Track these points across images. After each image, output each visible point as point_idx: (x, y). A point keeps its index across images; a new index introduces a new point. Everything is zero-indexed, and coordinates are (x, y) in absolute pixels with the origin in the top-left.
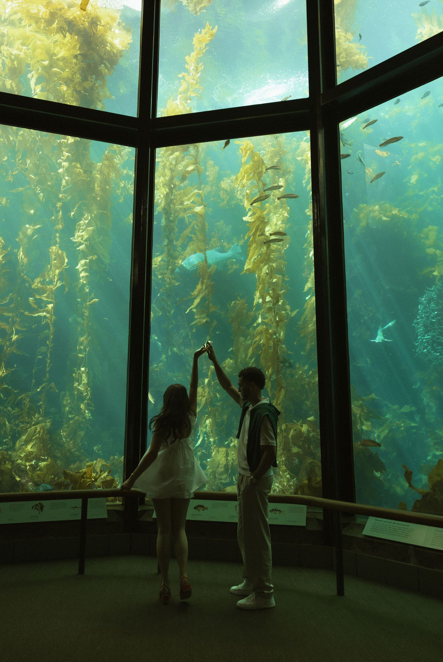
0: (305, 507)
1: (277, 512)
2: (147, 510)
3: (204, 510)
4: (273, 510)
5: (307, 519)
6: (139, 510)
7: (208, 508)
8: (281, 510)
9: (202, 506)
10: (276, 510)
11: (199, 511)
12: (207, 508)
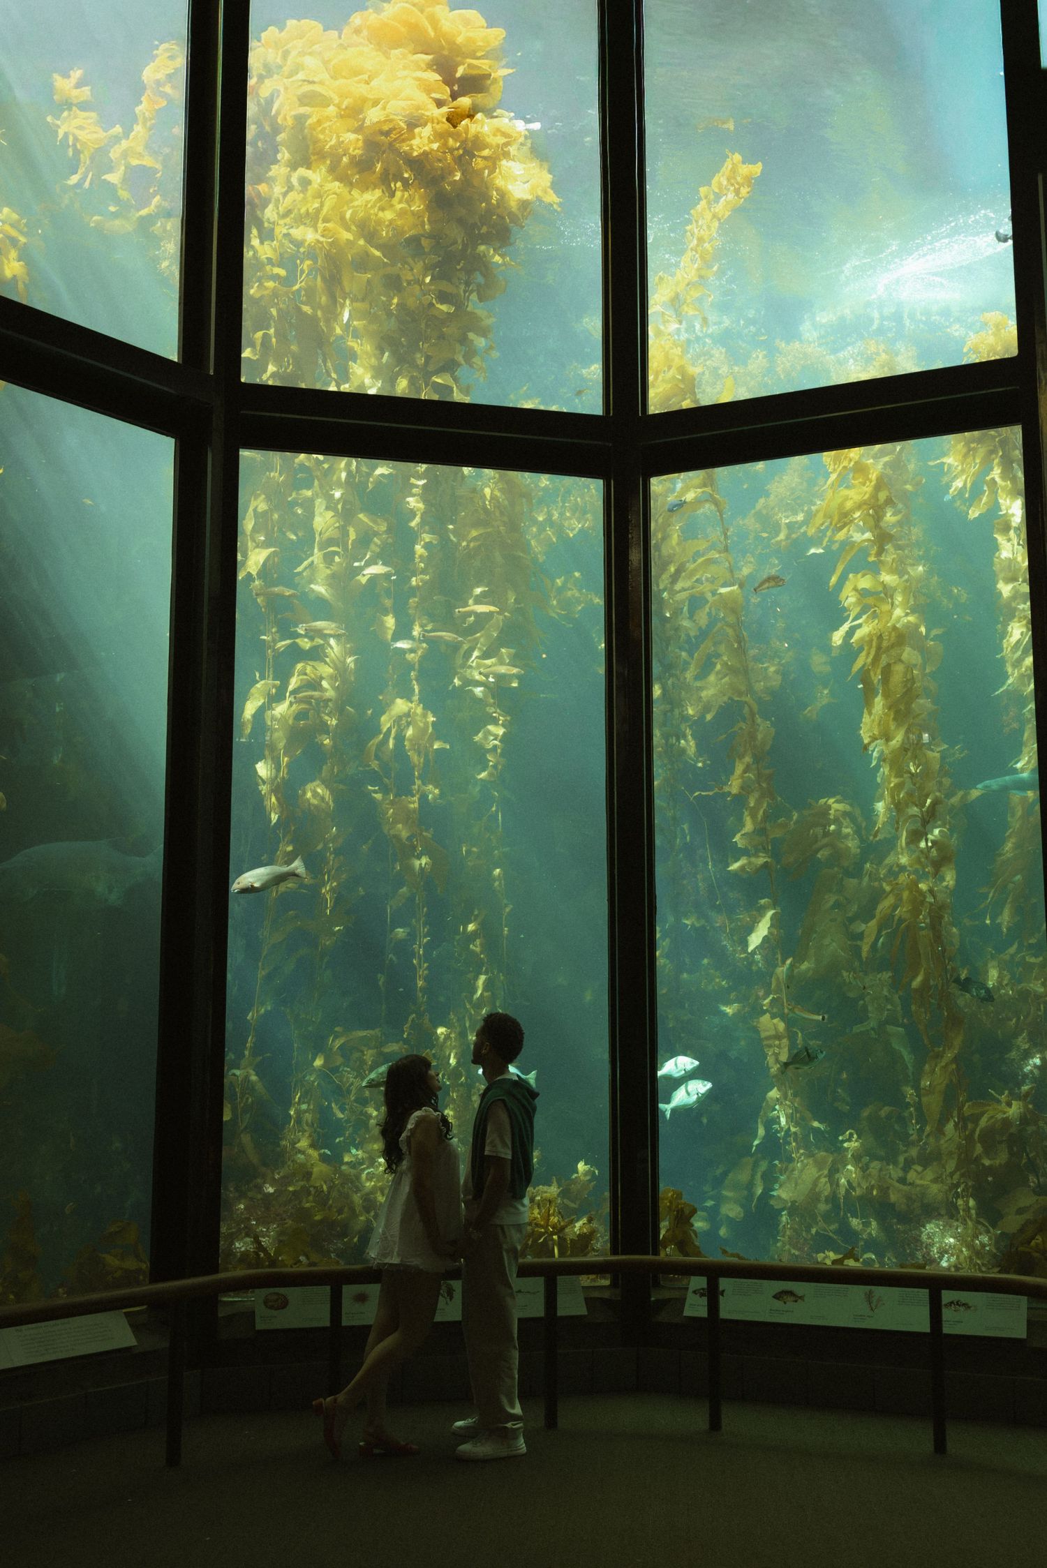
0: (1023, 1300)
1: (962, 1309)
2: (669, 1300)
3: (796, 1301)
4: (952, 1302)
5: (1030, 1324)
6: (653, 1299)
7: (806, 1299)
8: (970, 1305)
9: (791, 1293)
10: (958, 1304)
11: (785, 1303)
12: (801, 1298)
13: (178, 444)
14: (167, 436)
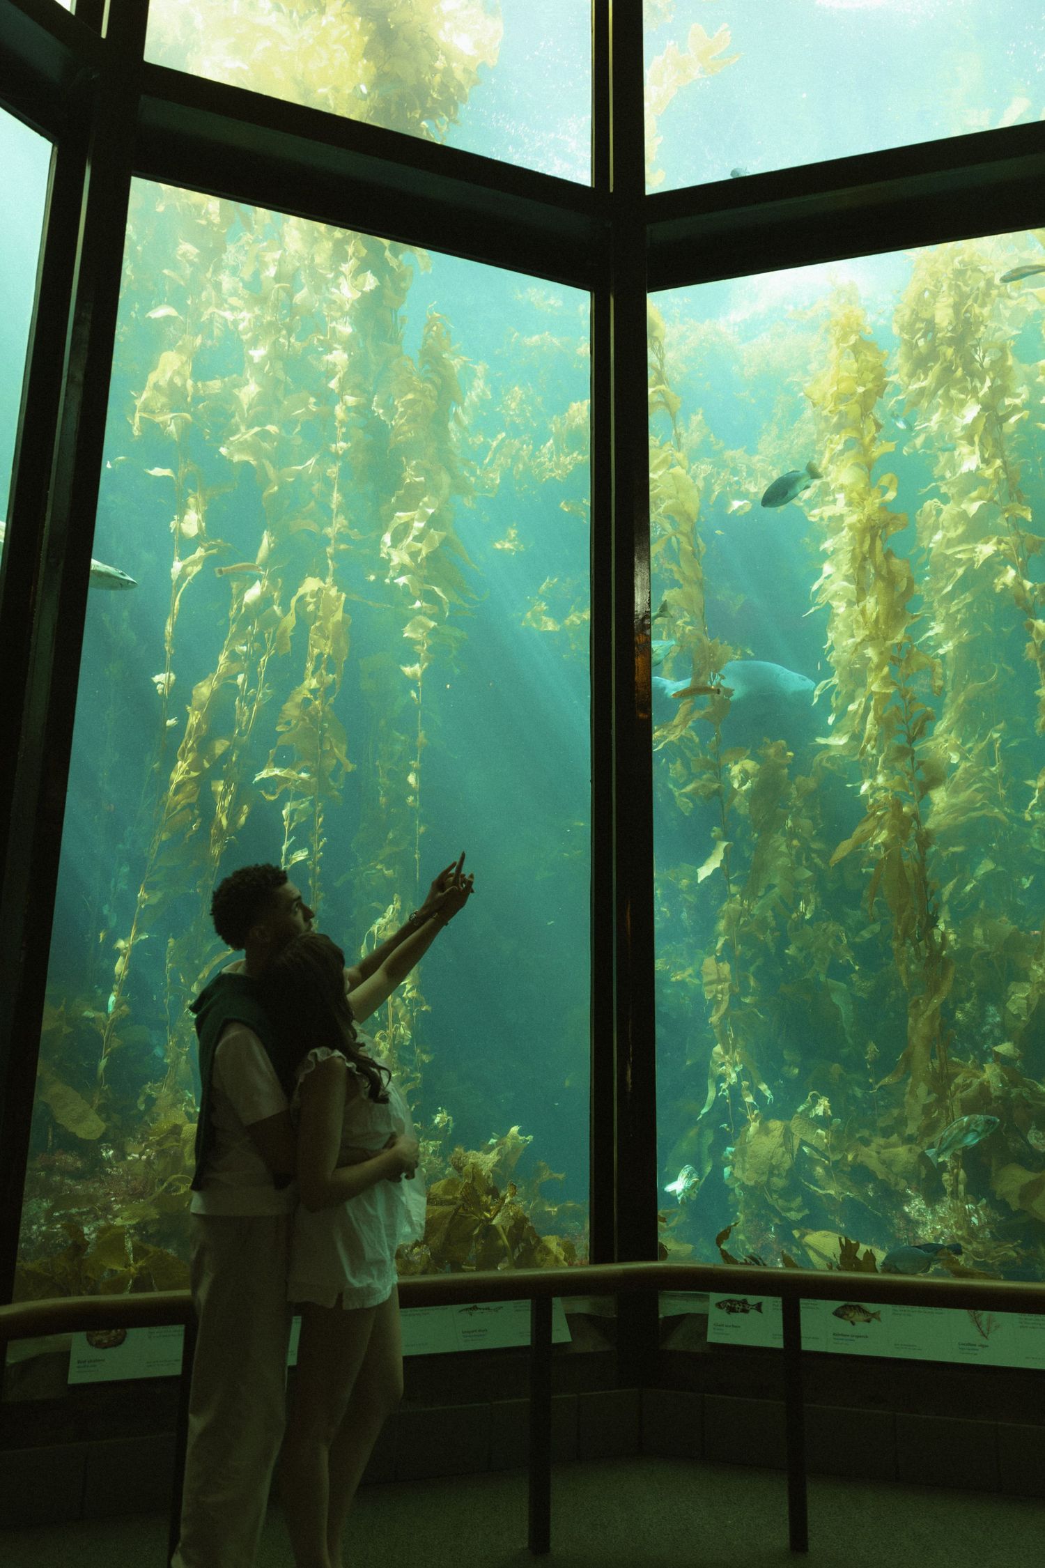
2: (681, 1318)
3: (869, 1321)
6: (661, 1316)
11: (853, 1323)
13: (56, 149)
14: (41, 135)
